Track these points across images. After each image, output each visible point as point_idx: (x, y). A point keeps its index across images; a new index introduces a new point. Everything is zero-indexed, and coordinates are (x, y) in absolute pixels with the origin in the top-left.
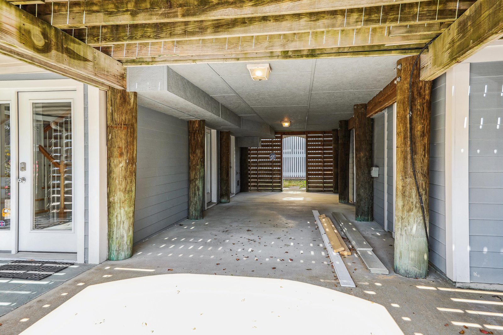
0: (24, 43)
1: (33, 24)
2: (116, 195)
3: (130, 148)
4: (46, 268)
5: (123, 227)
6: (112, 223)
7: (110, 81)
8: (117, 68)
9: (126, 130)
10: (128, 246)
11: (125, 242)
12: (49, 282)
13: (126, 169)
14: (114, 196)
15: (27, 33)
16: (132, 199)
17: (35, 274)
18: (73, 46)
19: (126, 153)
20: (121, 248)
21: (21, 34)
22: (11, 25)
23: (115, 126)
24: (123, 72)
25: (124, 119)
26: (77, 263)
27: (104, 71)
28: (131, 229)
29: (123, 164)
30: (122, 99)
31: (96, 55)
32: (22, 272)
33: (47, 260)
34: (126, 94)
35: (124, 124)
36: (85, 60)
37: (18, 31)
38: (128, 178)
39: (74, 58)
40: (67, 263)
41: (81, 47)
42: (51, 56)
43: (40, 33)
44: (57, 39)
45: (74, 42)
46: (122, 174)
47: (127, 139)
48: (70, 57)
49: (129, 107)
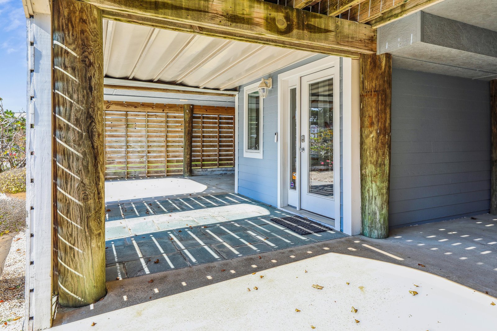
0: (270, 29)
1: (277, 12)
2: (367, 168)
3: (382, 117)
4: (310, 227)
5: (375, 203)
6: (364, 197)
7: (354, 47)
8: (364, 32)
9: (376, 97)
10: (381, 225)
11: (378, 220)
12: (306, 238)
13: (377, 140)
14: (365, 168)
15: (272, 21)
16: (385, 174)
17: (301, 229)
18: (314, 22)
19: (377, 123)
20: (373, 226)
21: (268, 23)
22: (260, 18)
23: (365, 94)
24: (373, 34)
25: (374, 85)
26: (335, 230)
27: (348, 38)
28: (385, 206)
29: (374, 134)
30: (372, 64)
31: (339, 23)
32: (295, 225)
33: (315, 221)
34: (376, 58)
35: (374, 91)
36: (327, 31)
37: (265, 21)
38: (379, 150)
39: (315, 32)
40: (327, 228)
41: (322, 20)
42: (292, 35)
43: (283, 18)
44: (299, 19)
45: (315, 17)
46: (372, 146)
47: (378, 107)
48: (311, 32)
49: (380, 72)
